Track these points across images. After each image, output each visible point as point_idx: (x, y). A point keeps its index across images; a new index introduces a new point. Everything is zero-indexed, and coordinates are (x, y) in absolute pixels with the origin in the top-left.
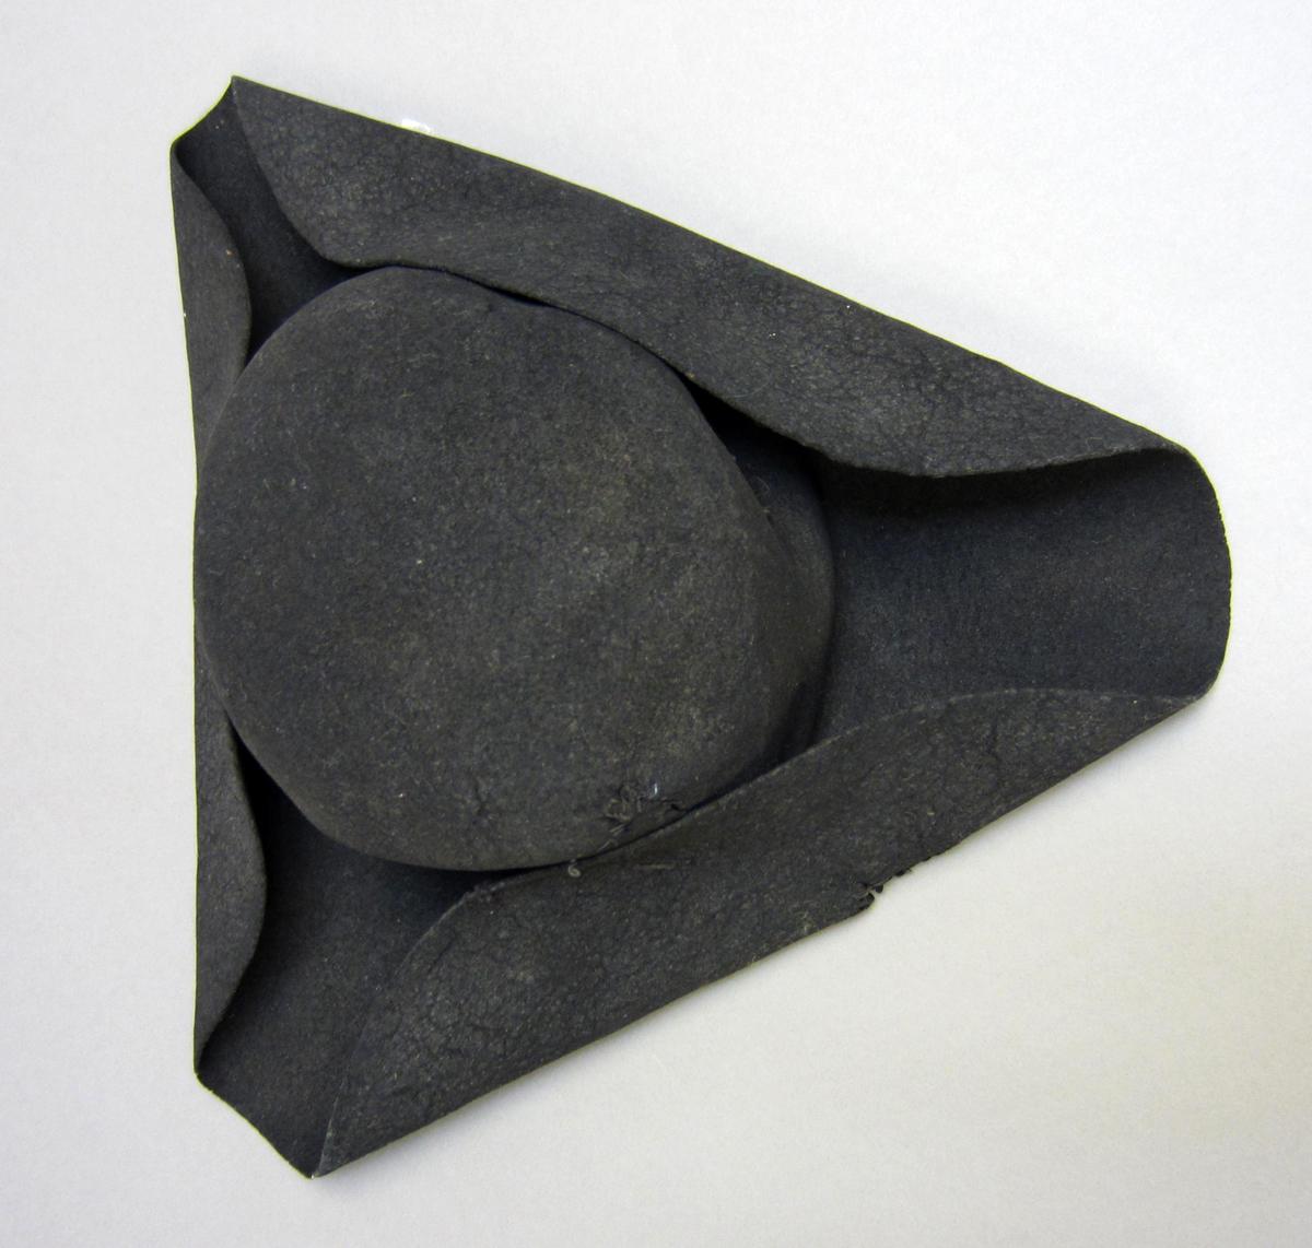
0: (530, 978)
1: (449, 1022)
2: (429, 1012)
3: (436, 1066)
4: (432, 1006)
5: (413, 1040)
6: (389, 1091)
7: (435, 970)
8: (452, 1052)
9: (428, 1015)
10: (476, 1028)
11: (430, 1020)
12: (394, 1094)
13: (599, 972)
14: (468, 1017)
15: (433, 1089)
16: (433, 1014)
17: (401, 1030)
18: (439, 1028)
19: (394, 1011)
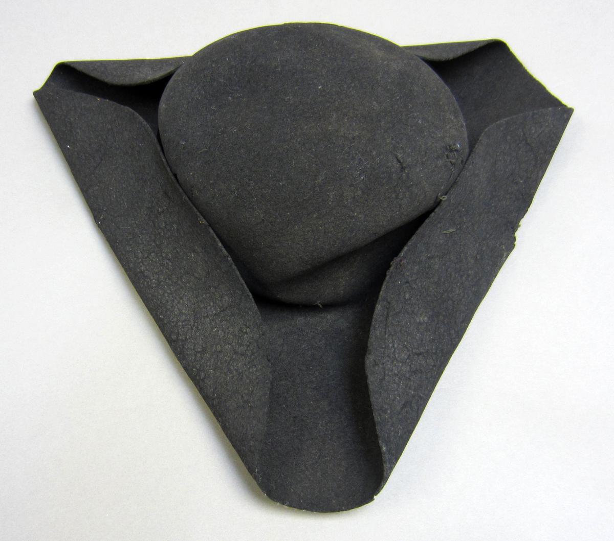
0: (426, 319)
1: (406, 357)
2: (395, 355)
3: (412, 383)
4: (394, 351)
5: (396, 375)
6: (398, 408)
7: (387, 331)
8: (415, 372)
9: (395, 358)
10: (419, 354)
11: (397, 361)
12: (402, 408)
13: (450, 302)
14: (412, 350)
15: (417, 398)
16: (397, 356)
17: (387, 372)
18: (404, 363)
19: (377, 365)
